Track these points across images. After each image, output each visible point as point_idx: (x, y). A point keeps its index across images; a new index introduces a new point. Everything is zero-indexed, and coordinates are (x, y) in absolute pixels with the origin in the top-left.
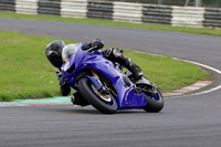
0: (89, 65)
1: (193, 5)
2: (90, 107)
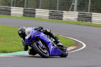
1: (73, 11)
2: (38, 55)
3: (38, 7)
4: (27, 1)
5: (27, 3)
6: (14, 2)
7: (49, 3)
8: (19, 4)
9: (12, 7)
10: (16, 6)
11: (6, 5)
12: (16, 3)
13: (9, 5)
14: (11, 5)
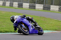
0: (21, 21)
3: (52, 4)
4: (46, 1)
5: (45, 2)
6: (37, 1)
7: (59, 2)
8: (41, 3)
9: (36, 4)
10: (39, 4)
11: (33, 3)
12: (39, 2)
13: (35, 3)
14: (36, 3)
